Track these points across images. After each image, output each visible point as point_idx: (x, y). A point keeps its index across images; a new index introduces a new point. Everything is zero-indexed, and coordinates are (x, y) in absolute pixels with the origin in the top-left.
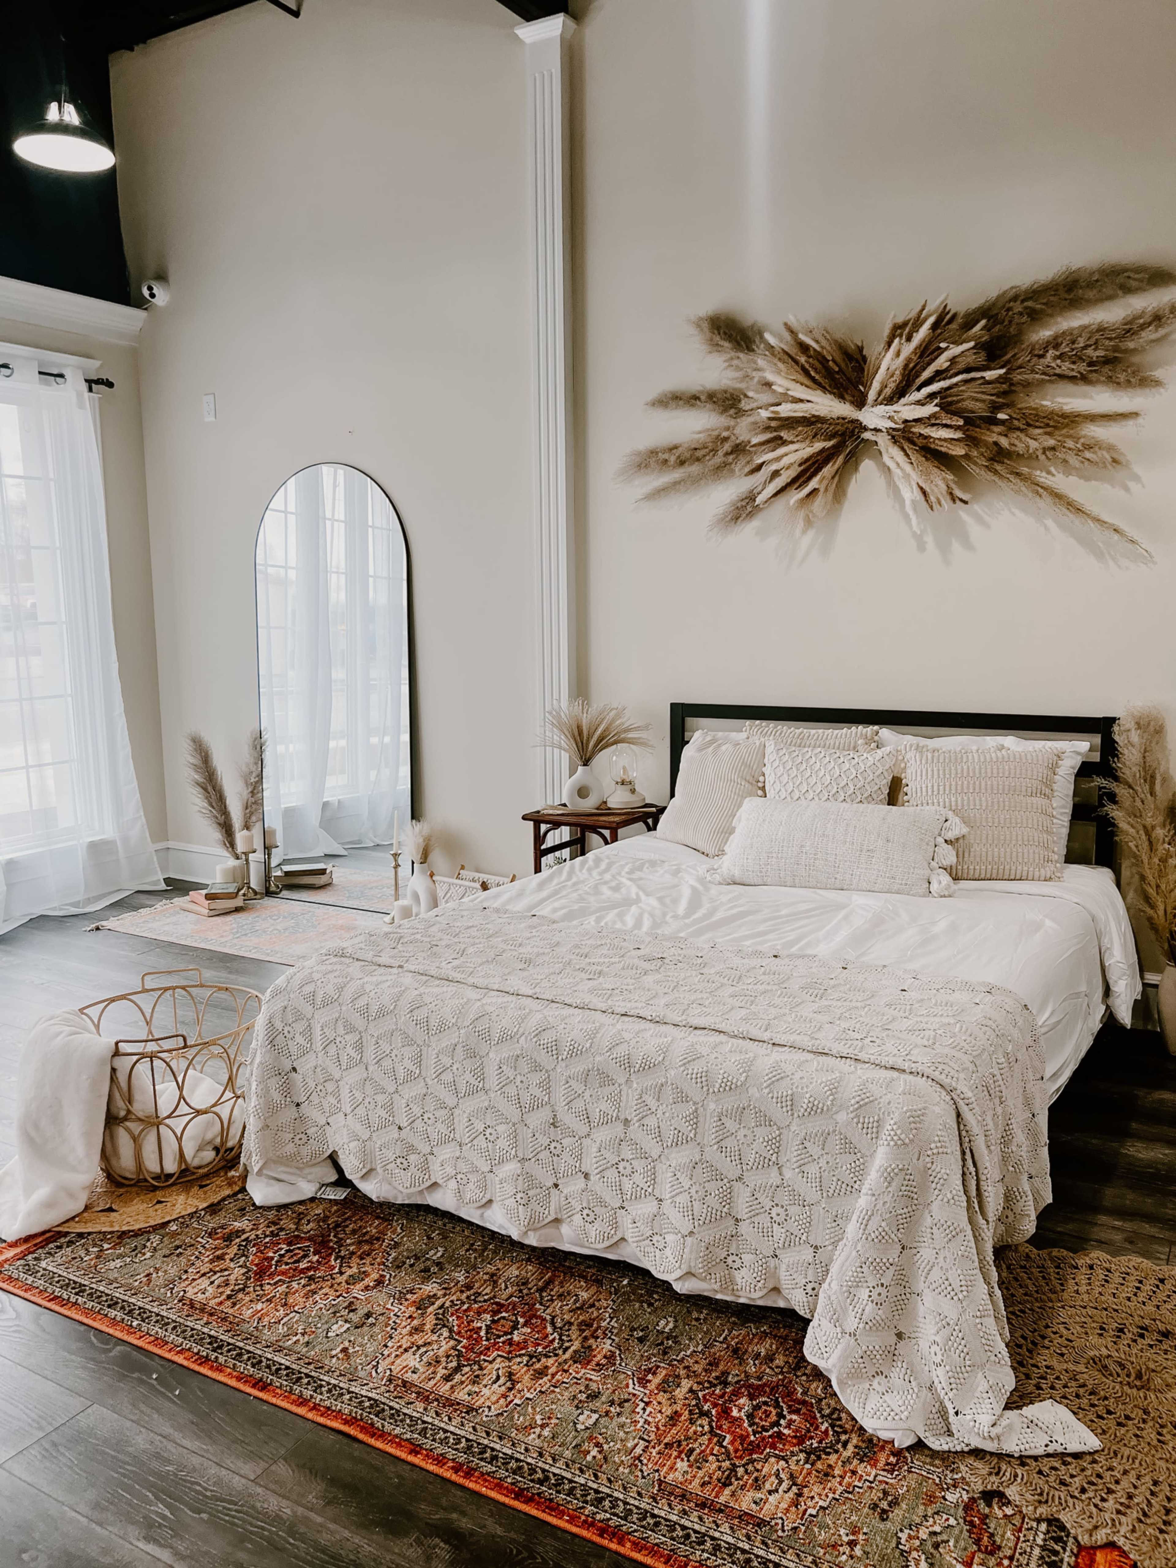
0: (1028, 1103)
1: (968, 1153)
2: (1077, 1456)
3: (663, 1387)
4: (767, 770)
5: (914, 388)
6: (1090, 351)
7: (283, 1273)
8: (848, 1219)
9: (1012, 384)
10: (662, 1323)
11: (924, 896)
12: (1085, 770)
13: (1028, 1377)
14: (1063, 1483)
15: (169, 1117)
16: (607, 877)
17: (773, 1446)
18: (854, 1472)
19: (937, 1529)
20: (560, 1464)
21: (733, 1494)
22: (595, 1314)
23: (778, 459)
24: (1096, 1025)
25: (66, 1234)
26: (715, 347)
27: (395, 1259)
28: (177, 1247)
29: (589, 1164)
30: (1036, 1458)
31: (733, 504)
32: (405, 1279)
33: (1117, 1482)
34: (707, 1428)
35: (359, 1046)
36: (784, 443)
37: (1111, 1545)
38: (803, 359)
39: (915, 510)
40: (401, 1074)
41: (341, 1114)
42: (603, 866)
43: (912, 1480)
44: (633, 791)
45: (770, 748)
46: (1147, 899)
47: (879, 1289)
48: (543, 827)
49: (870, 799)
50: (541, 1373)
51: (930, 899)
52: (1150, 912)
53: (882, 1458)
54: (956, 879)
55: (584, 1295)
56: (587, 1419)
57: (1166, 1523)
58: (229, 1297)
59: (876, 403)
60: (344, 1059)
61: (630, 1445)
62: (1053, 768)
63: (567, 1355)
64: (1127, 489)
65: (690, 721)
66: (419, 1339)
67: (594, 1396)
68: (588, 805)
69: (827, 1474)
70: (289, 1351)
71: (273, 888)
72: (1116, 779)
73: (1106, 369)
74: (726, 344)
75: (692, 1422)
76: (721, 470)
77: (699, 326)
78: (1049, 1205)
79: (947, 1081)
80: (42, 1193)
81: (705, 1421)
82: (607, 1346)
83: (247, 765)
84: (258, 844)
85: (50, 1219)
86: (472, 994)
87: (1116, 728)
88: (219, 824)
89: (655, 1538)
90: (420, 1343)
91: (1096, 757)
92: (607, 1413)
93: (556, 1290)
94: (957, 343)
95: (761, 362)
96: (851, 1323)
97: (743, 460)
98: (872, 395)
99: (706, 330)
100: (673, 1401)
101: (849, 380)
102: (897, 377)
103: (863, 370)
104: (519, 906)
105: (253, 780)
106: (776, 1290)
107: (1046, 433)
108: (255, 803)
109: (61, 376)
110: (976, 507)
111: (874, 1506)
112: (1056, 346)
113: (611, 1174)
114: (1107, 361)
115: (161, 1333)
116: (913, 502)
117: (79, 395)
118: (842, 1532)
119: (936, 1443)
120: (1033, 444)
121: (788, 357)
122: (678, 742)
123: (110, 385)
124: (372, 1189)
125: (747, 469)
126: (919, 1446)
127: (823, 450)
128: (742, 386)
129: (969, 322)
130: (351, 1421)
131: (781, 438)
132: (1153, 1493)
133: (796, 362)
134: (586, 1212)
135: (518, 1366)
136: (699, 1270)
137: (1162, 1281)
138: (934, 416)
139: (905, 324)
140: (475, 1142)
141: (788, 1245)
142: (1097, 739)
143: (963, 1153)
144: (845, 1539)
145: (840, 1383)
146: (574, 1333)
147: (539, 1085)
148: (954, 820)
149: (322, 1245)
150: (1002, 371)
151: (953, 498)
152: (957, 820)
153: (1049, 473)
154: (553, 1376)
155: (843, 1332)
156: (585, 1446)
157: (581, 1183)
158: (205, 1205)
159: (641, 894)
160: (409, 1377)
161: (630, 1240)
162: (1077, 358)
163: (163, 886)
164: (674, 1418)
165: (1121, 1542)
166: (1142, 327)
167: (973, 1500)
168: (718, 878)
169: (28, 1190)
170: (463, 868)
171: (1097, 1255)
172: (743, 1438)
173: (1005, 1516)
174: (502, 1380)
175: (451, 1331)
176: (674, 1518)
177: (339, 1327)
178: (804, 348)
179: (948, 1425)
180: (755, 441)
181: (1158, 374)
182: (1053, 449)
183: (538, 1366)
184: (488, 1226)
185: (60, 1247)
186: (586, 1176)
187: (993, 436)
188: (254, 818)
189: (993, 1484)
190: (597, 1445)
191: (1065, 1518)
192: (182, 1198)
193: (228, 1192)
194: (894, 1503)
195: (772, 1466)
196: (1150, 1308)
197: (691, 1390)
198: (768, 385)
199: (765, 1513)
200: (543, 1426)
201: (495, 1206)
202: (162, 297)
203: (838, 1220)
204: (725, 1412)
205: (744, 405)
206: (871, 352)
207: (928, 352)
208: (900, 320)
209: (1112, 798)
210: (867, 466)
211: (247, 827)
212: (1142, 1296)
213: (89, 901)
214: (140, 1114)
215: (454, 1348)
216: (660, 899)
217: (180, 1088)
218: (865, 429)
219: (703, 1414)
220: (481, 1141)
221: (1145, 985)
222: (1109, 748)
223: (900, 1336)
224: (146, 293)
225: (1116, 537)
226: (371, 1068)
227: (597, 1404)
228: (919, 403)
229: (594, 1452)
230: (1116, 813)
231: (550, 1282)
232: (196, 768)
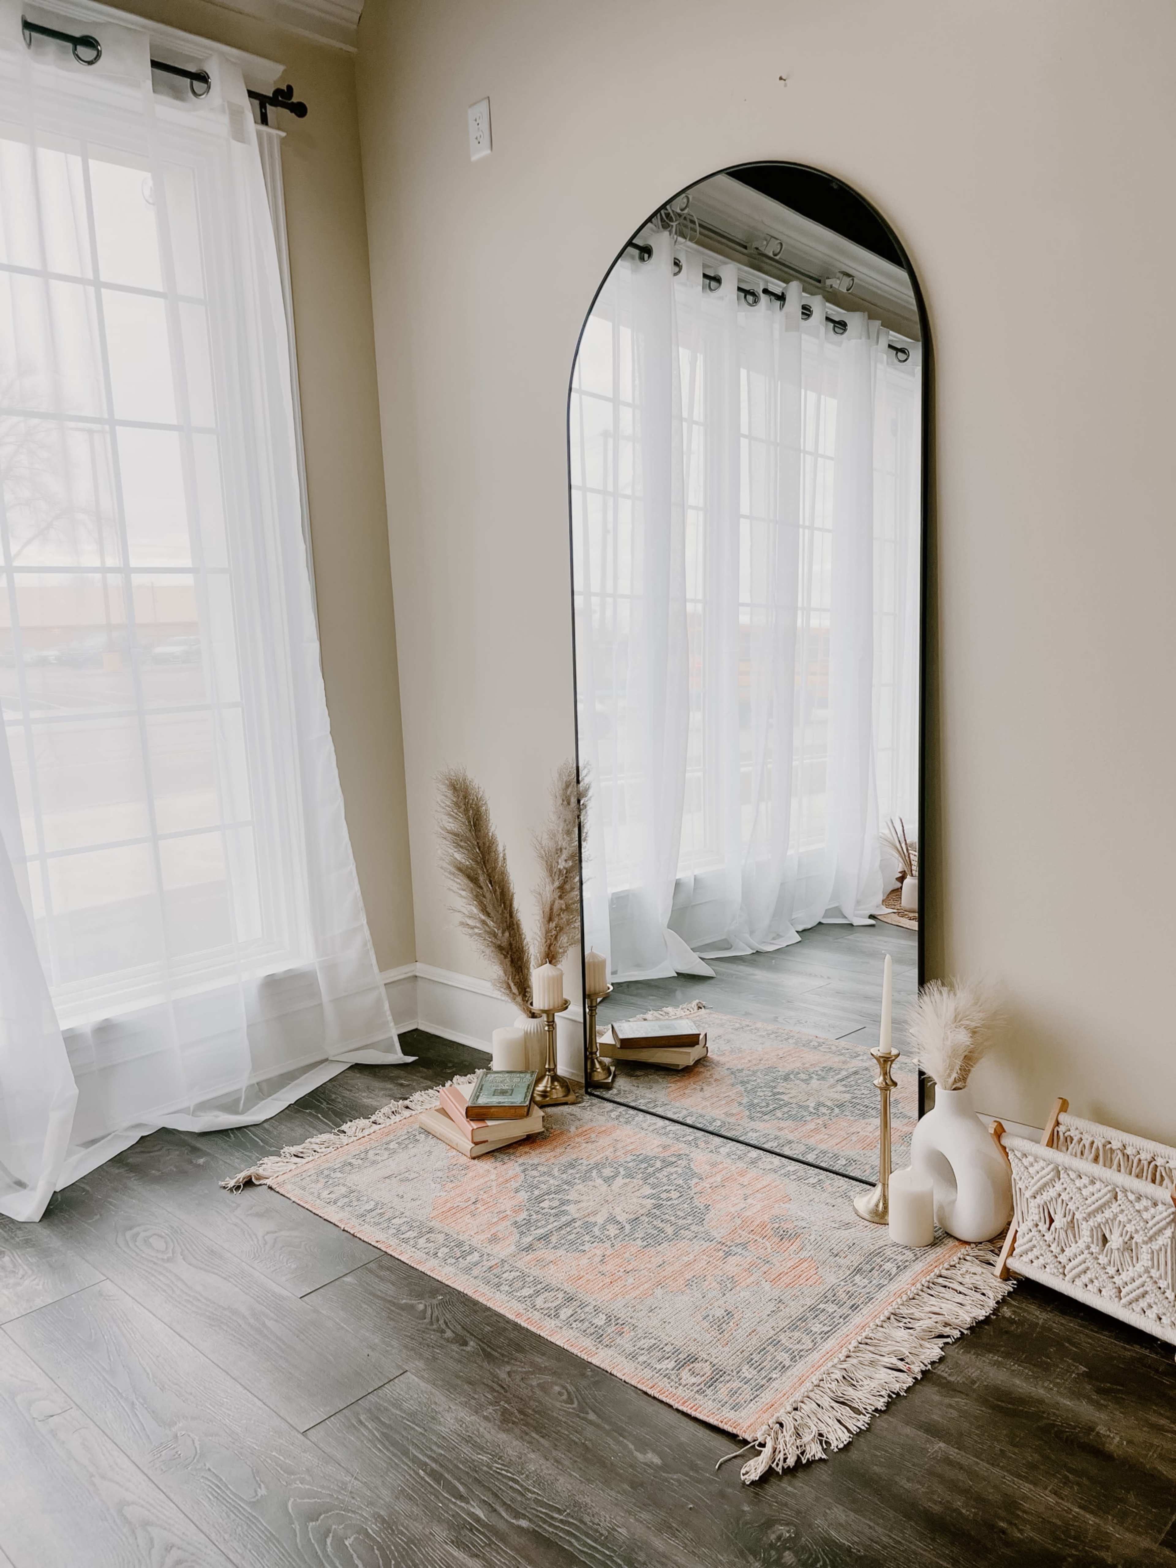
71: (599, 1075)
83: (553, 836)
84: (572, 992)
88: (500, 948)
105: (562, 865)
108: (567, 909)
109: (202, 78)
117: (242, 121)
123: (298, 108)
163: (397, 1056)
170: (1064, 1106)
188: (564, 939)
211: (551, 956)
232: (457, 839)
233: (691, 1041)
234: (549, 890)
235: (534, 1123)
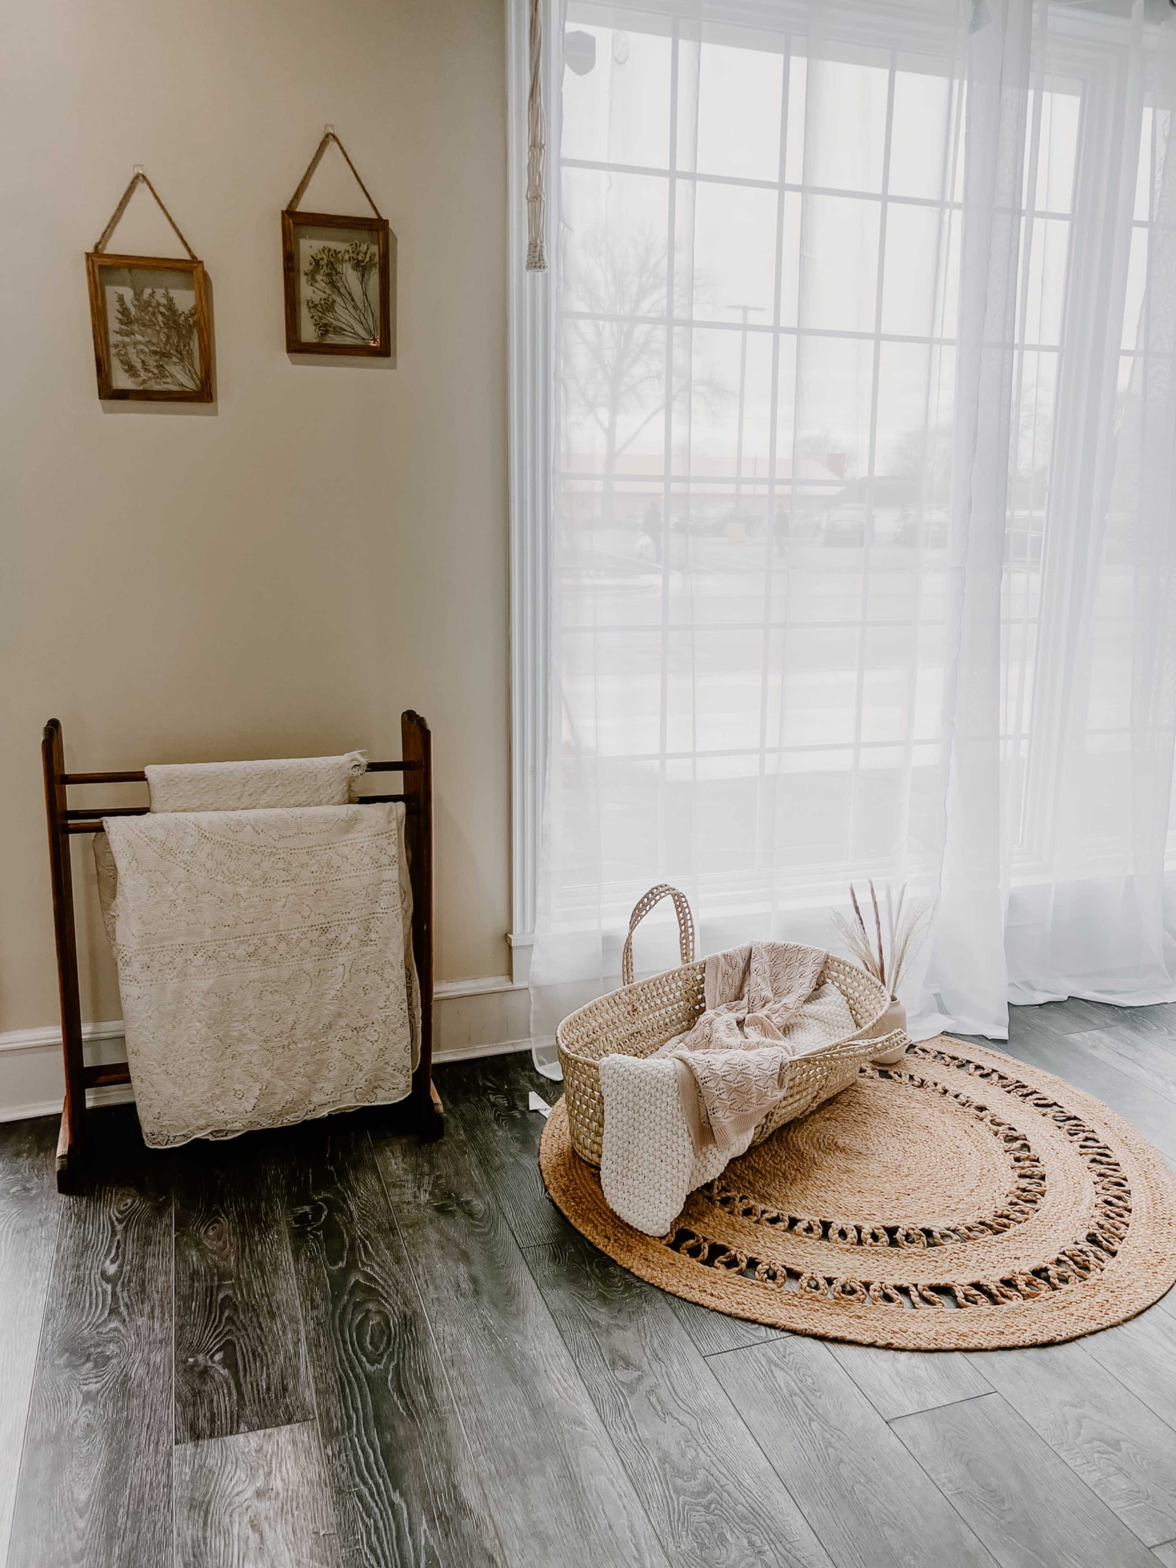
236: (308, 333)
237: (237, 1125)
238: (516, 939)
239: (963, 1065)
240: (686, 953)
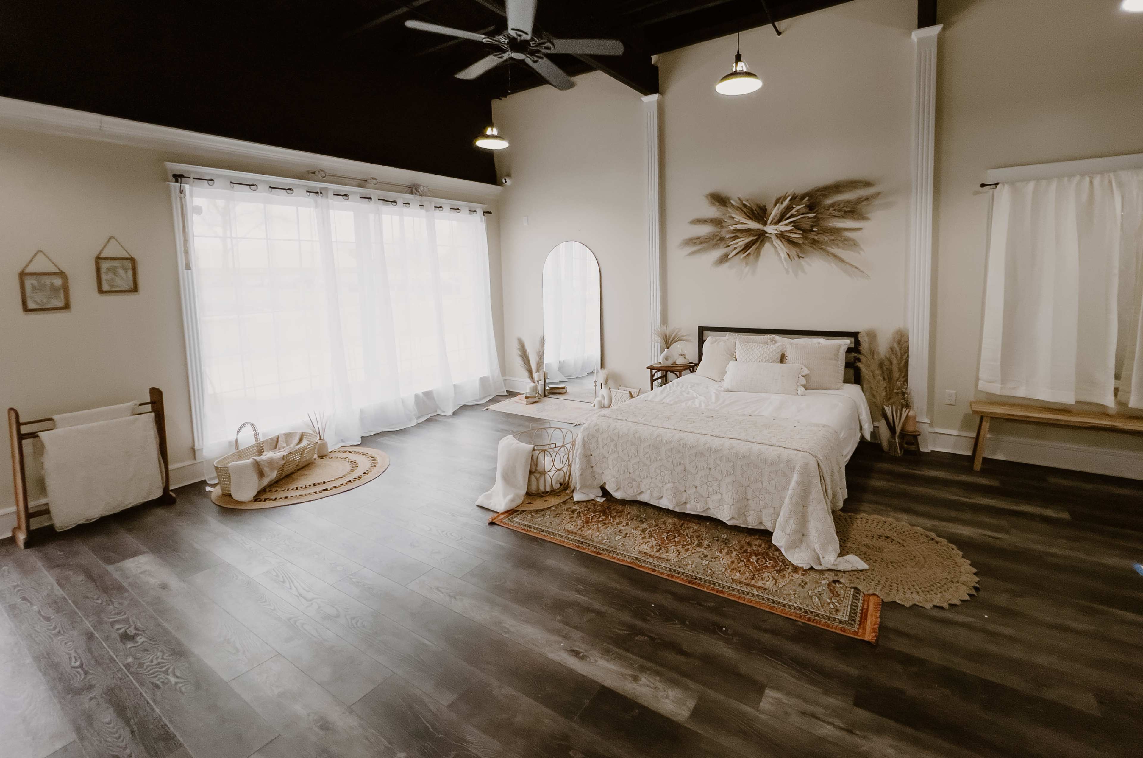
0: (838, 463)
1: (822, 477)
2: (861, 571)
3: (728, 553)
4: (737, 351)
5: (784, 219)
6: (845, 209)
7: (595, 522)
8: (785, 498)
9: (818, 218)
10: (723, 535)
11: (795, 395)
12: (849, 350)
13: (844, 549)
14: (858, 578)
15: (549, 471)
16: (683, 389)
17: (765, 569)
18: (792, 576)
19: (820, 590)
20: (700, 574)
21: (755, 582)
22: (701, 533)
23: (737, 243)
24: (858, 439)
25: (518, 511)
26: (713, 204)
27: (630, 518)
28: (557, 515)
29: (697, 483)
30: (848, 571)
31: (719, 257)
32: (635, 523)
33: (875, 578)
34: (744, 565)
35: (616, 446)
36: (739, 238)
37: (874, 595)
38: (745, 210)
39: (785, 261)
40: (631, 455)
41: (609, 469)
42: (681, 385)
43: (810, 578)
44: (685, 358)
45: (737, 343)
46: (873, 396)
47: (796, 520)
48: (654, 371)
49: (774, 361)
50: (687, 550)
51: (797, 396)
52: (874, 400)
53: (800, 573)
54: (806, 389)
55: (696, 528)
56: (705, 562)
57: (891, 589)
58: (580, 529)
59: (771, 224)
60: (610, 450)
61: (720, 569)
62: (838, 351)
63: (694, 545)
64: (860, 254)
65: (706, 333)
66: (645, 540)
67: (706, 556)
68: (669, 363)
69: (784, 576)
70: (604, 544)
71: (547, 394)
72: (860, 353)
73: (850, 214)
74: (717, 204)
75: (739, 563)
76: (716, 246)
77: (707, 197)
78: (846, 499)
79: (814, 454)
80: (510, 497)
81: (743, 563)
82: (706, 542)
83: (538, 349)
84: (542, 378)
85: (513, 505)
86: (654, 429)
87: (859, 336)
88: (528, 370)
89: (734, 593)
90: (646, 541)
91: (853, 346)
92: (711, 561)
93: (686, 526)
94: (798, 205)
95: (730, 210)
96: (788, 531)
97: (723, 243)
98: (769, 222)
99: (709, 198)
100: (731, 557)
101: (761, 216)
102: (778, 216)
103: (765, 213)
104: (657, 399)
105: (540, 354)
106: (761, 523)
107: (831, 235)
108: (541, 363)
109: (475, 211)
110: (807, 259)
111: (800, 585)
112: (833, 207)
113: (705, 486)
114: (850, 212)
115: (561, 539)
116: (785, 258)
117: (481, 217)
118: (791, 591)
119: (817, 567)
120: (826, 238)
121: (739, 209)
122: (701, 341)
123: (490, 213)
124: (618, 495)
125: (725, 246)
126: (812, 568)
127: (752, 240)
128: (722, 217)
129: (803, 197)
130: (631, 563)
131: (737, 236)
132: (886, 581)
133: (742, 210)
134: (696, 499)
135: (679, 547)
136: (736, 517)
137: (885, 522)
138: (792, 230)
139: (780, 198)
140: (657, 477)
141: (765, 508)
142: (853, 339)
143: (820, 477)
144: (792, 593)
145: (785, 550)
146: (695, 538)
147: (680, 458)
148: (805, 369)
149: (604, 513)
150: (815, 214)
151: (799, 257)
152: (806, 369)
153: (832, 248)
154: (691, 550)
155: (785, 534)
156: (707, 569)
157: (694, 490)
158: (562, 501)
159: (698, 395)
160: (646, 551)
161: (711, 508)
162: (840, 211)
163: (506, 393)
164: (733, 562)
165: (877, 593)
166: (862, 201)
167: (830, 583)
168: (723, 389)
169: (505, 496)
170: (620, 386)
171: (863, 515)
172: (755, 567)
173: (841, 587)
174: (675, 552)
175: (655, 538)
176: (739, 588)
177: (618, 538)
178: (745, 206)
179: (820, 561)
180: (727, 237)
181: (868, 216)
182: (833, 240)
183: (685, 548)
184: (660, 506)
185: (518, 514)
186: (696, 487)
187: (812, 236)
188: (540, 368)
189: (836, 578)
190: (710, 569)
191: (859, 587)
192: (553, 499)
193: (567, 497)
194: (806, 584)
195: (766, 575)
196: (882, 530)
197: (736, 555)
198: (733, 218)
199: (766, 587)
200: (692, 564)
201: (663, 499)
202: (509, 182)
203: (782, 499)
204: (749, 561)
205: (724, 224)
206: (769, 207)
207: (789, 208)
208: (778, 197)
209: (859, 360)
210: (767, 245)
211: (538, 371)
212: (879, 527)
213: (481, 399)
214: (540, 471)
215: (657, 543)
216: (705, 397)
217: (553, 462)
218: (767, 233)
219: (741, 561)
220: (659, 477)
221: (874, 427)
222: (857, 343)
223: (803, 535)
224: (504, 181)
225: (856, 270)
226: (620, 453)
227: (707, 558)
228: (786, 225)
229: (710, 571)
230: (860, 365)
231: (683, 524)
232: (519, 349)
233: (564, 388)
234: (538, 359)
235: (537, 399)
236: (106, 287)
237: (95, 517)
238: (197, 447)
239: (345, 452)
240: (257, 439)
